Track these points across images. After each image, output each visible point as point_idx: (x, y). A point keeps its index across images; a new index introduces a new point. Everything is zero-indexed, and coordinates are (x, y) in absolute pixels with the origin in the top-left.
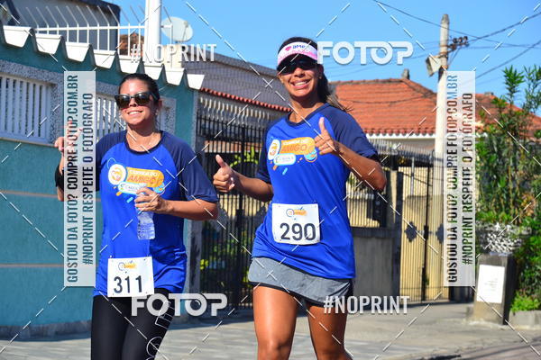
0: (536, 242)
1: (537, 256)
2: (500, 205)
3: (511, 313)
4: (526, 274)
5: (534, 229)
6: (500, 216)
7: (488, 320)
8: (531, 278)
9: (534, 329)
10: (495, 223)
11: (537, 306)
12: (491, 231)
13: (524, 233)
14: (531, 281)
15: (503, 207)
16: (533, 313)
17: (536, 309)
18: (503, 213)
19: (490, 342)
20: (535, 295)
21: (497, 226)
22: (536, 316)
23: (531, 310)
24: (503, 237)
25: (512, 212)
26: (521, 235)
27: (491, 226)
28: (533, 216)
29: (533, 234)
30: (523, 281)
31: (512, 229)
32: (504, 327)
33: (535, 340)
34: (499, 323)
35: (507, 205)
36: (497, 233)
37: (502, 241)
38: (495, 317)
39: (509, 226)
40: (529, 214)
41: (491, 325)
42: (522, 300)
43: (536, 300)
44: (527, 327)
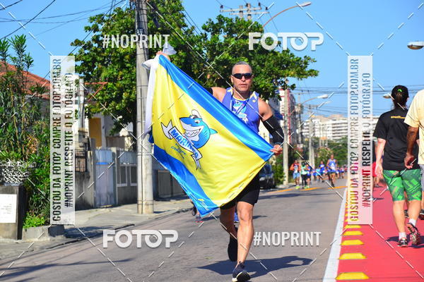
0: (41, 173)
1: (42, 183)
2: (10, 145)
3: (23, 230)
4: (34, 198)
5: (38, 163)
6: (11, 154)
7: (6, 237)
8: (37, 201)
9: (42, 240)
10: (7, 161)
11: (43, 222)
12: (5, 167)
13: (32, 166)
14: (38, 204)
15: (13, 147)
16: (41, 228)
17: (43, 225)
18: (13, 152)
19: (6, 254)
20: (41, 215)
21: (9, 163)
22: (43, 230)
23: (39, 225)
24: (15, 171)
25: (19, 150)
26: (28, 168)
27: (4, 163)
28: (36, 153)
29: (37, 167)
30: (32, 204)
31: (21, 164)
32: (18, 241)
33: (42, 248)
34: (15, 239)
35: (15, 146)
36: (10, 168)
37: (13, 174)
38: (11, 234)
39: (18, 162)
40: (33, 152)
41: (8, 241)
42: (32, 219)
43: (42, 218)
44: (37, 240)
